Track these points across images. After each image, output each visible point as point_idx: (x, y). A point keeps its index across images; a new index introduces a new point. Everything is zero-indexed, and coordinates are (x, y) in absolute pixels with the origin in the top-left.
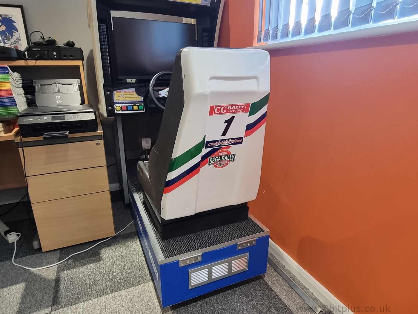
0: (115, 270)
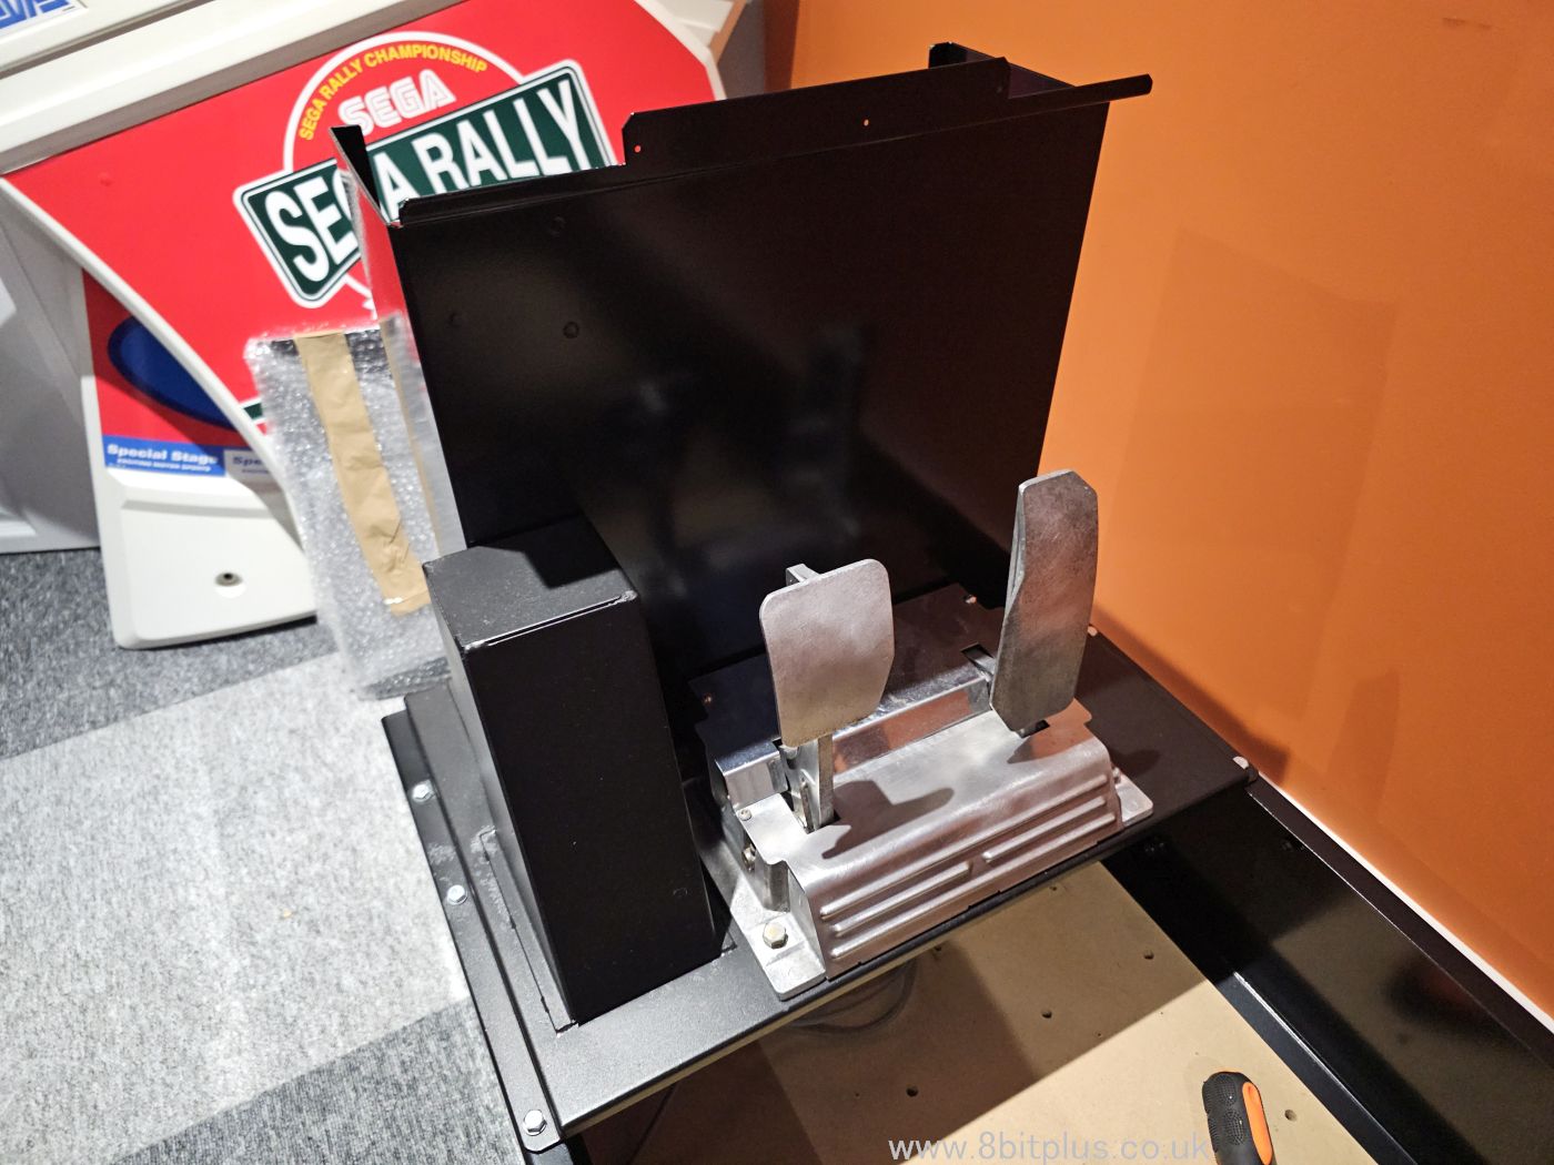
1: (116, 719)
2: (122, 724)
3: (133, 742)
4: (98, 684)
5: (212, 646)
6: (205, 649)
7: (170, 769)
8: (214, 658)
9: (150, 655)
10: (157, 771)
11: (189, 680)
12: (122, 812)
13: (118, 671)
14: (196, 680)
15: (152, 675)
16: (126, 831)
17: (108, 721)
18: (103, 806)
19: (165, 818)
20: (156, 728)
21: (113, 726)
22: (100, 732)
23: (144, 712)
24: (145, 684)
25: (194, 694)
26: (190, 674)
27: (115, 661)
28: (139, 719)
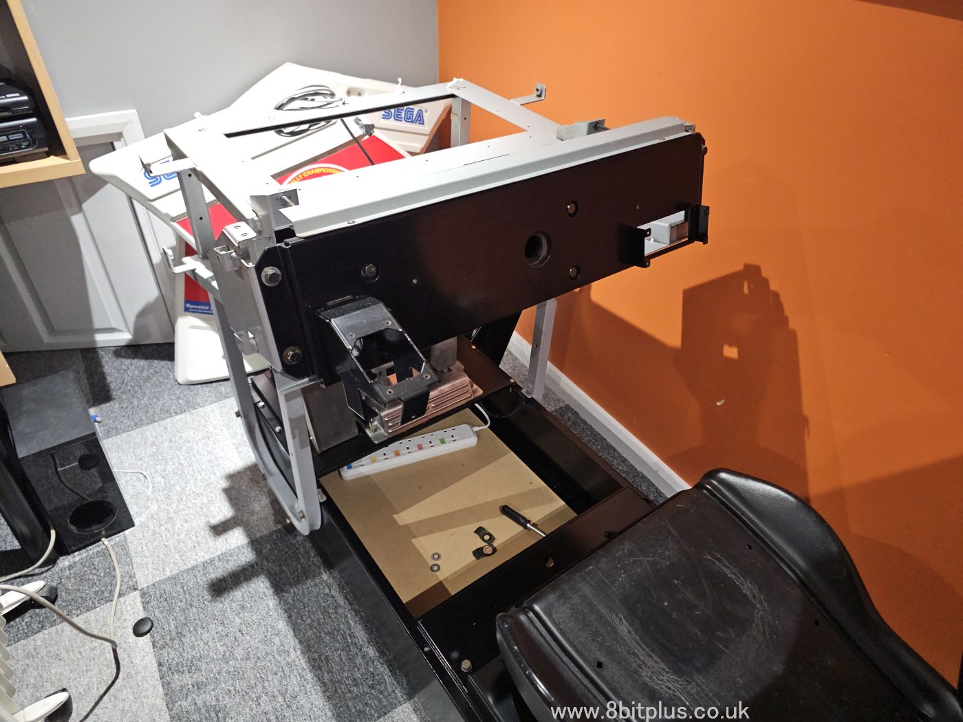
0: (329, 653)
1: (185, 411)
2: (188, 413)
3: (194, 420)
4: (173, 398)
5: (217, 383)
6: (214, 384)
7: (211, 429)
8: (219, 388)
9: (192, 387)
10: (206, 430)
11: (210, 397)
12: (197, 444)
13: (180, 393)
14: (213, 396)
15: (194, 394)
16: (200, 451)
17: (182, 413)
18: (189, 442)
19: (214, 446)
20: (202, 415)
21: (184, 413)
22: (180, 416)
23: (195, 409)
24: (193, 398)
25: (214, 402)
26: (210, 394)
27: (178, 390)
28: (194, 411)
